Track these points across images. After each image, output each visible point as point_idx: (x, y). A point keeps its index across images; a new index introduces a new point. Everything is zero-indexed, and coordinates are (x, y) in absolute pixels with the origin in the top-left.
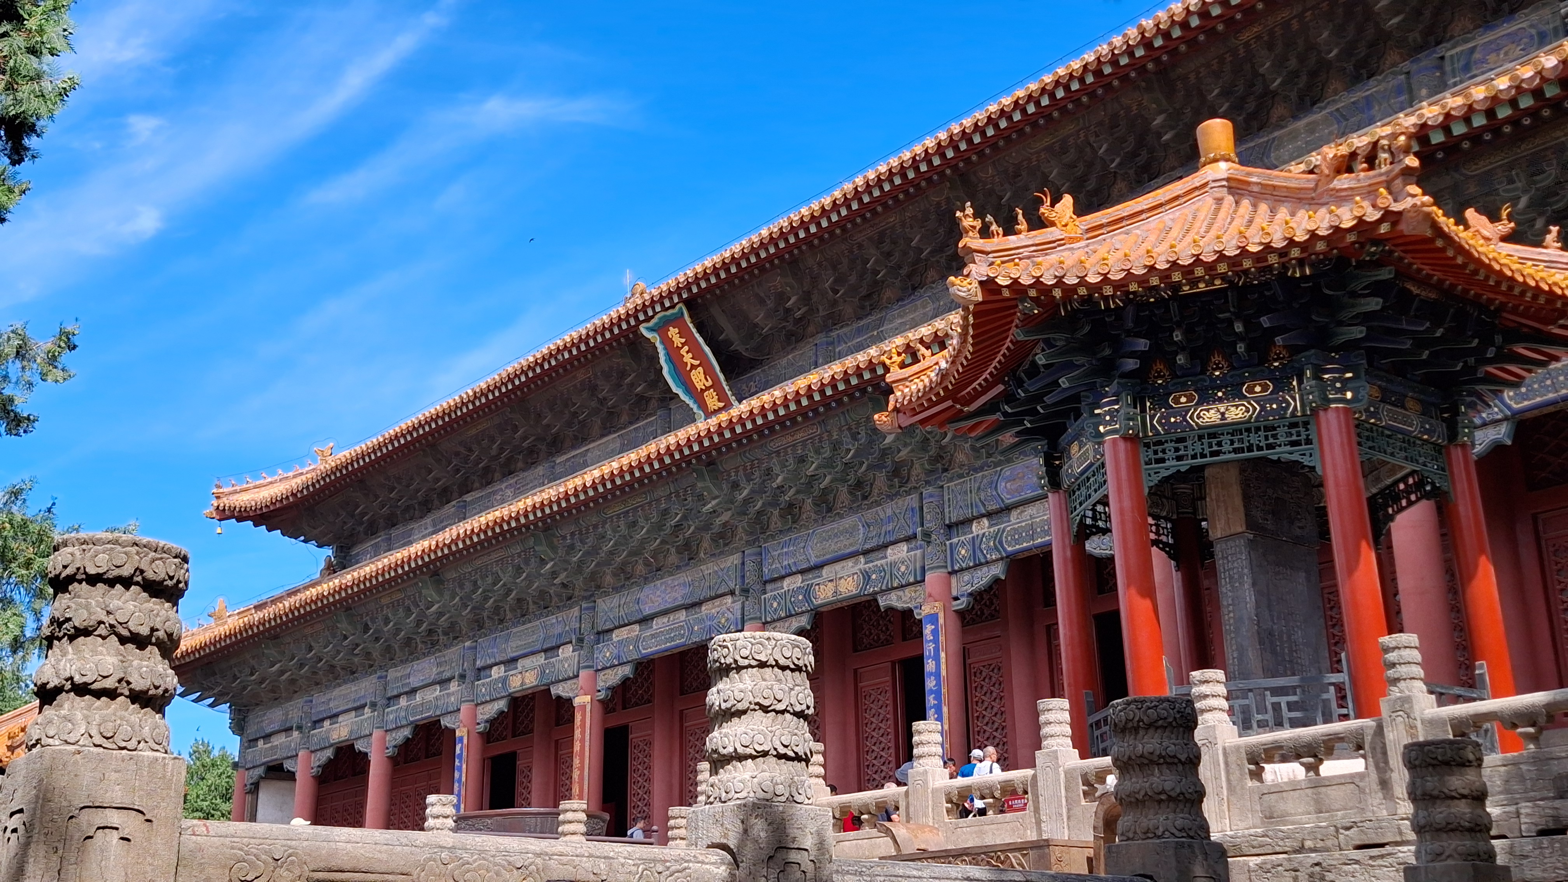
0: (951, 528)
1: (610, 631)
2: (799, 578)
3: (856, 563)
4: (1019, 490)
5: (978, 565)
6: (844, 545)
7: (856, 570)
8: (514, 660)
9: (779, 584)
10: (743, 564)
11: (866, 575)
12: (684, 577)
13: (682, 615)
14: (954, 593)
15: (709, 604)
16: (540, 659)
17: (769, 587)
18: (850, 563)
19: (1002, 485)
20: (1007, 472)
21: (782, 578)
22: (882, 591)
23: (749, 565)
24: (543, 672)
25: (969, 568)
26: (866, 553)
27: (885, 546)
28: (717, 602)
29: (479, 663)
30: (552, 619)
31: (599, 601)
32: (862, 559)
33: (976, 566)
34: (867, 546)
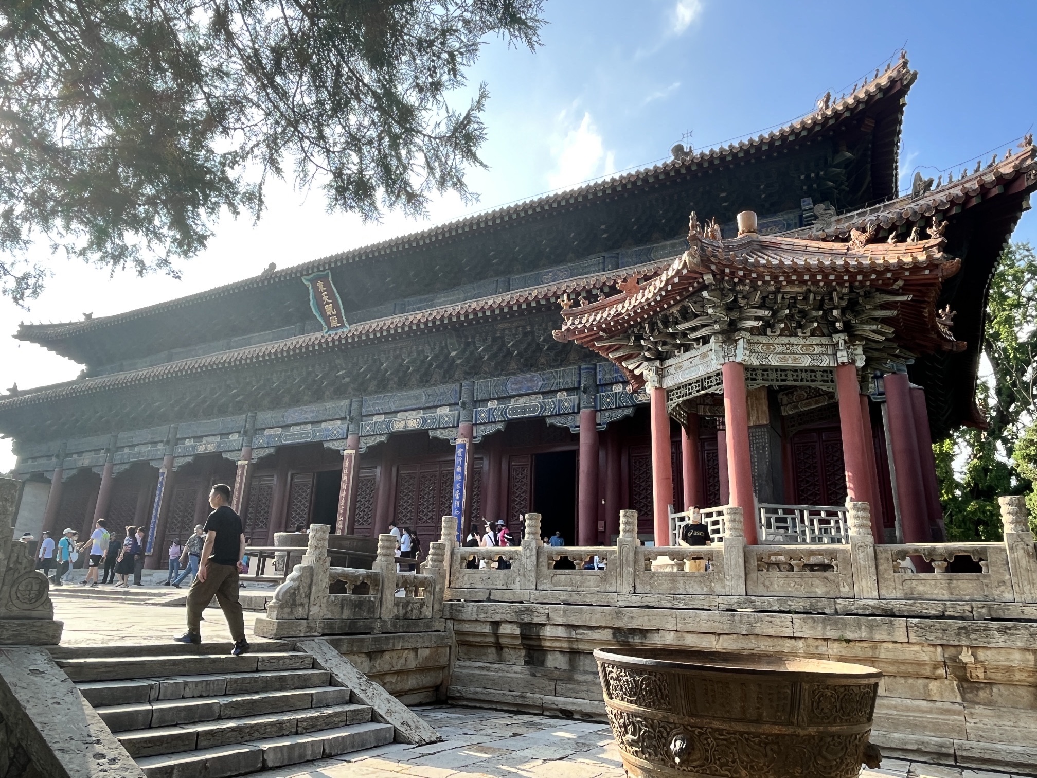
0: (476, 403)
1: (264, 429)
2: (383, 416)
3: (419, 413)
4: (518, 389)
5: (490, 423)
6: (412, 403)
7: (418, 416)
8: (202, 437)
9: (370, 418)
10: (351, 405)
11: (425, 420)
12: (313, 407)
13: (309, 426)
14: (475, 435)
15: (327, 423)
16: (218, 438)
17: (364, 418)
18: (414, 413)
19: (509, 386)
20: (513, 379)
21: (373, 415)
22: (432, 429)
23: (354, 406)
24: (219, 446)
25: (485, 423)
26: (424, 409)
27: (437, 407)
28: (331, 423)
29: (178, 436)
30: (229, 419)
31: (259, 413)
32: (422, 411)
33: (489, 423)
34: (427, 405)
